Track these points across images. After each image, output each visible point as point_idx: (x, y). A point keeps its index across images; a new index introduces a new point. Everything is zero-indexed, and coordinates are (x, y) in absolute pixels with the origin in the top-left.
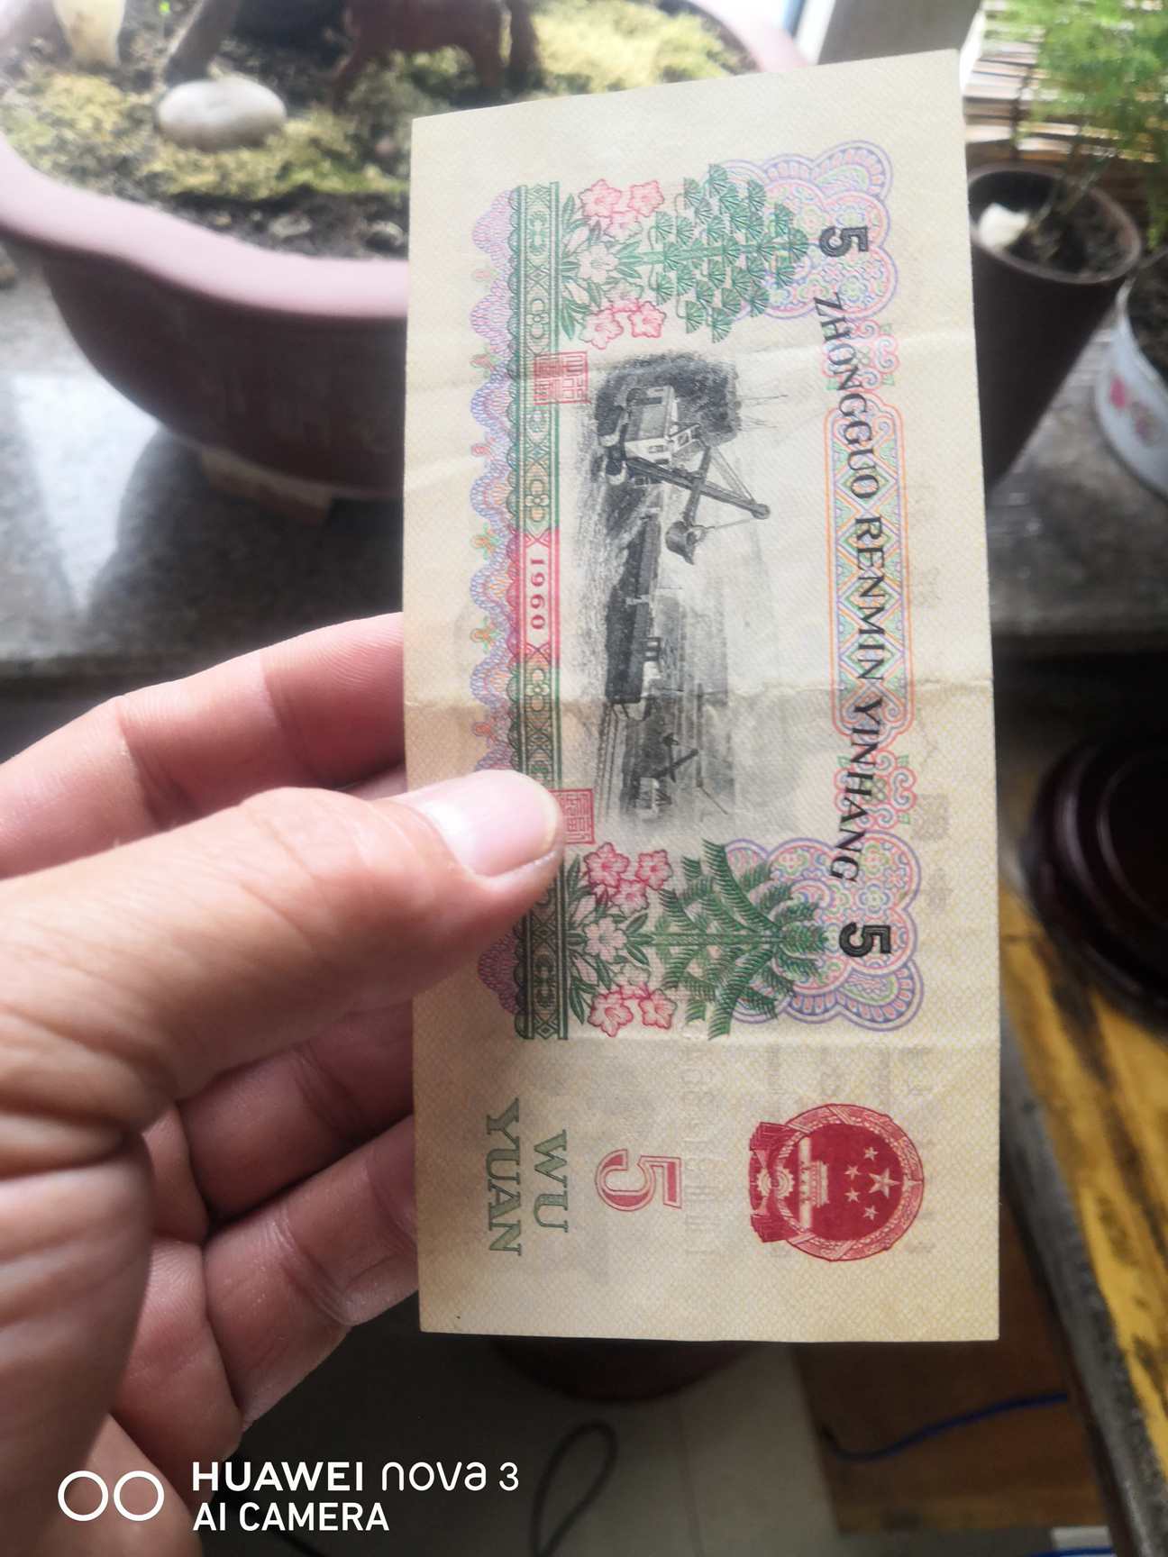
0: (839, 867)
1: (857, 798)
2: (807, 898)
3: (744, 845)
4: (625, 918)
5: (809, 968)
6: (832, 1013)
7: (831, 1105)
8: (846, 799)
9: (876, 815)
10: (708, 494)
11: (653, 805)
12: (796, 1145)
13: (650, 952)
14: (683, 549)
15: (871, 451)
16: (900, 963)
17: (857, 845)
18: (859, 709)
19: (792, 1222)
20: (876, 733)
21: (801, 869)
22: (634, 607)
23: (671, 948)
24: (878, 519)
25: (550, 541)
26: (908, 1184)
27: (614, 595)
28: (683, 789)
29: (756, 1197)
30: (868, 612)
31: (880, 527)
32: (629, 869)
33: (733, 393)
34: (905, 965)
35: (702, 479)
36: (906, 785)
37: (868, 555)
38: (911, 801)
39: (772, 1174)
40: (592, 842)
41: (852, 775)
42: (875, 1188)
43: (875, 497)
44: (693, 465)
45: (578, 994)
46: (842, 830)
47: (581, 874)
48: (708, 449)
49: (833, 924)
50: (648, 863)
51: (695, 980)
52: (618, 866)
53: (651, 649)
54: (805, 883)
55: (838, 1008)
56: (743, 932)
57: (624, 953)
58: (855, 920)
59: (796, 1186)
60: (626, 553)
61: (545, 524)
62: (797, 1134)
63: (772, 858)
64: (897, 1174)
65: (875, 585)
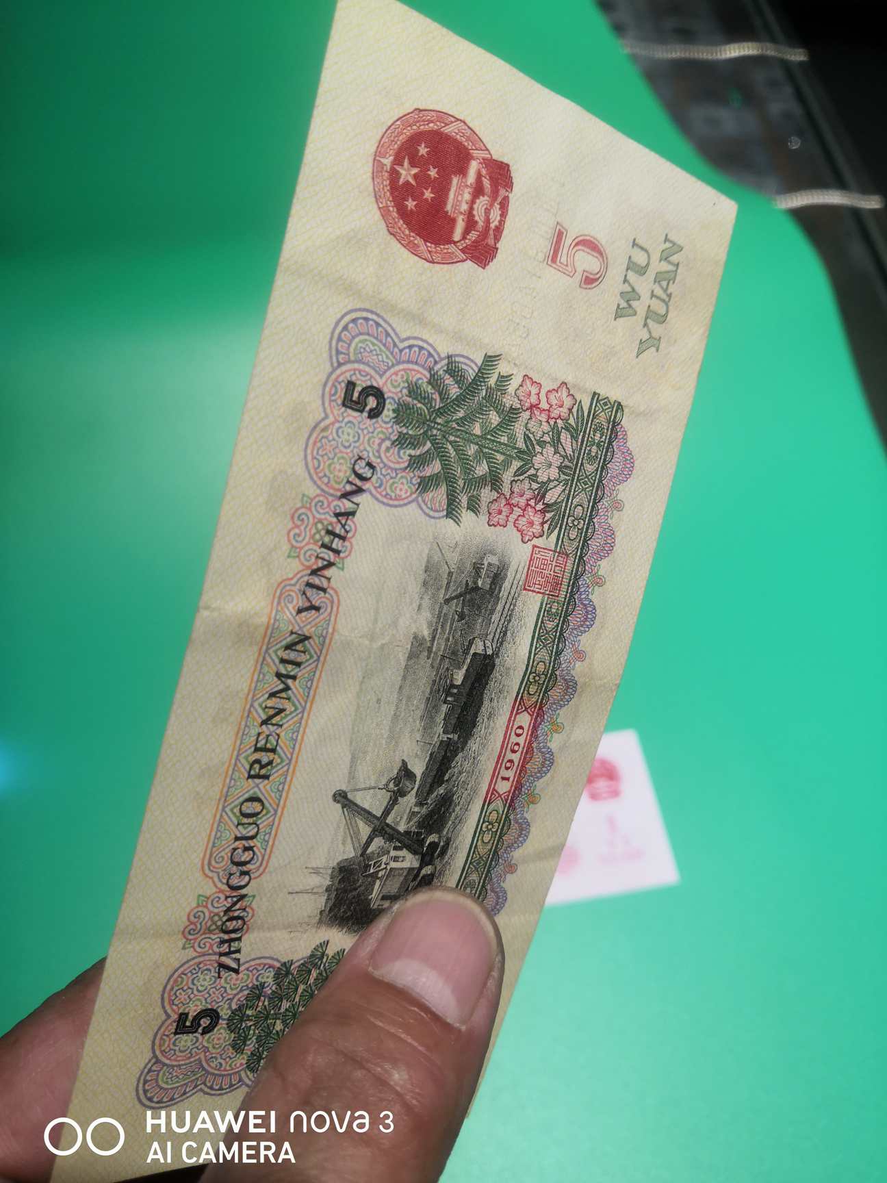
0: (367, 472)
1: (338, 529)
2: (399, 452)
3: (431, 513)
4: (529, 477)
5: (414, 390)
6: (406, 344)
7: (430, 262)
8: (347, 532)
9: (327, 510)
10: (374, 816)
11: (486, 564)
12: (464, 238)
13: (521, 444)
14: (405, 773)
15: (237, 839)
16: (344, 368)
17: (349, 488)
18: (317, 609)
19: (484, 172)
20: (309, 585)
21: (396, 480)
22: (454, 732)
23: (506, 442)
24: (250, 777)
25: (492, 794)
26: (388, 161)
27: (465, 743)
28: (463, 573)
29: (504, 206)
30: (283, 695)
31: (250, 770)
32: (516, 517)
33: (328, 899)
34: (340, 365)
35: (374, 830)
36: (297, 531)
37: (269, 746)
38: (296, 515)
39: (488, 221)
40: (535, 546)
41: (337, 552)
42: (415, 171)
43: (246, 796)
44: (378, 842)
45: (577, 426)
46: (358, 505)
47: (549, 522)
48: (362, 855)
49: (386, 423)
50: (502, 517)
51: (496, 409)
52: (523, 521)
53: (452, 695)
54: (397, 466)
55: (401, 346)
56: (452, 438)
57: (538, 449)
58: (368, 421)
59: (473, 202)
60: (446, 778)
61: (491, 807)
62: (461, 247)
63: (414, 496)
64: (394, 175)
65: (270, 718)
